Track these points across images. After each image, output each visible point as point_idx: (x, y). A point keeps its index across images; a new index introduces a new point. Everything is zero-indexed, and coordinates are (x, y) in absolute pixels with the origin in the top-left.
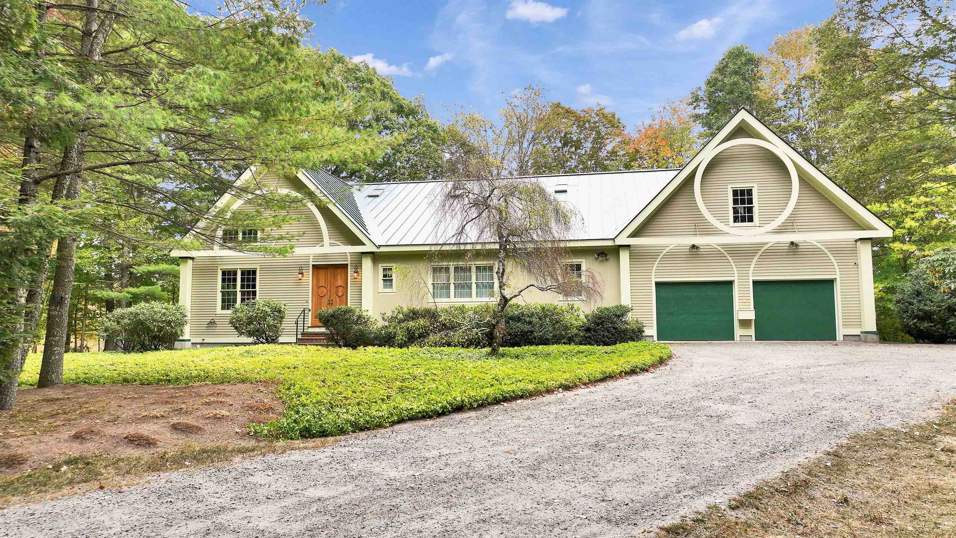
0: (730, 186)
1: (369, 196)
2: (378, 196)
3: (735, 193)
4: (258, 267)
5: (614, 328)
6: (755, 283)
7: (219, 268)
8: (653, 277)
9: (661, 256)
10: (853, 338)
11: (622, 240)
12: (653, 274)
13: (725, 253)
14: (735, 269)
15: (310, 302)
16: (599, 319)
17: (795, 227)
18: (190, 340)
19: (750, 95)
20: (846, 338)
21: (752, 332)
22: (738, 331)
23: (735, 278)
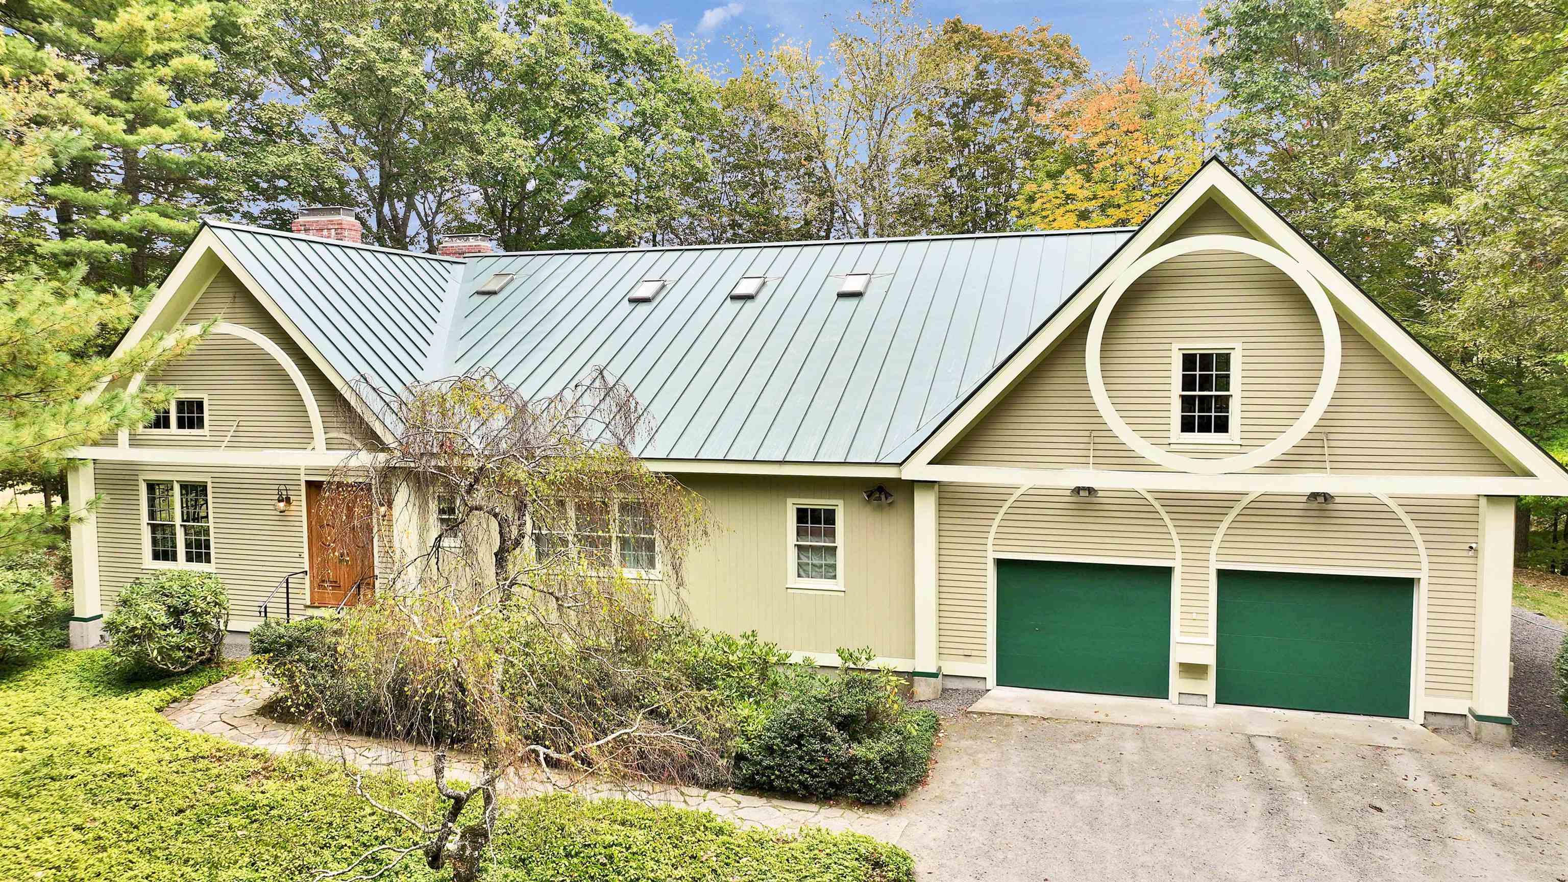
0: (1175, 346)
1: (478, 293)
2: (494, 293)
3: (1189, 361)
4: (209, 481)
5: (825, 752)
6: (1222, 574)
7: (141, 478)
8: (990, 547)
9: (1008, 504)
10: (1448, 722)
11: (916, 470)
12: (990, 541)
13: (1157, 505)
14: (1177, 542)
15: (306, 555)
16: (792, 728)
17: (1326, 458)
18: (101, 616)
19: (1326, 19)
20: (1431, 719)
21: (1209, 686)
22: (1176, 683)
23: (1176, 564)
